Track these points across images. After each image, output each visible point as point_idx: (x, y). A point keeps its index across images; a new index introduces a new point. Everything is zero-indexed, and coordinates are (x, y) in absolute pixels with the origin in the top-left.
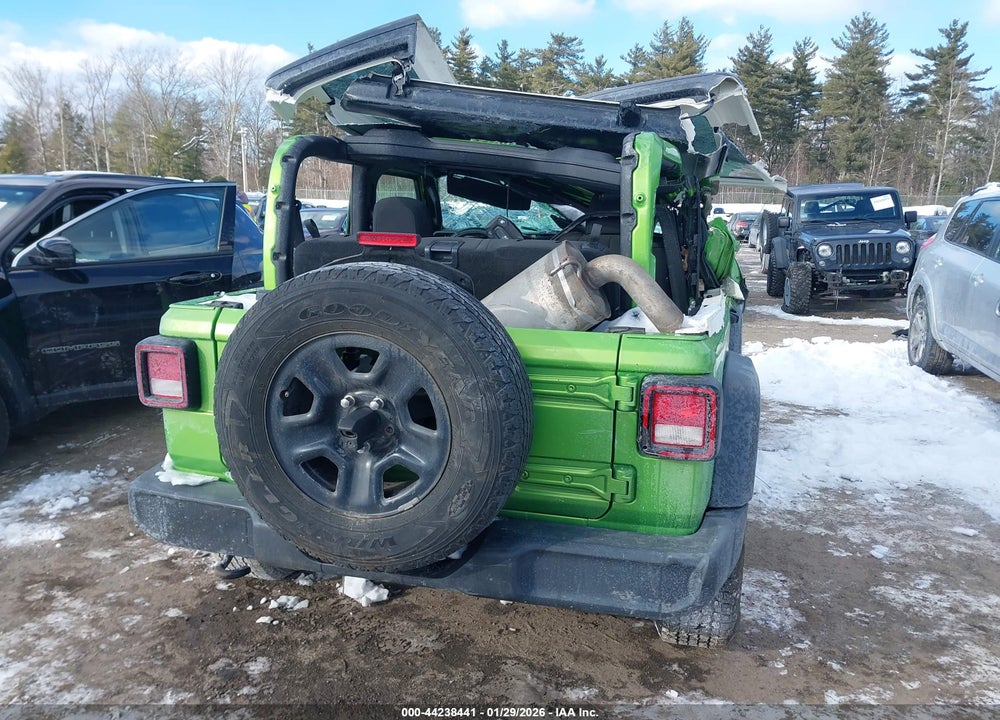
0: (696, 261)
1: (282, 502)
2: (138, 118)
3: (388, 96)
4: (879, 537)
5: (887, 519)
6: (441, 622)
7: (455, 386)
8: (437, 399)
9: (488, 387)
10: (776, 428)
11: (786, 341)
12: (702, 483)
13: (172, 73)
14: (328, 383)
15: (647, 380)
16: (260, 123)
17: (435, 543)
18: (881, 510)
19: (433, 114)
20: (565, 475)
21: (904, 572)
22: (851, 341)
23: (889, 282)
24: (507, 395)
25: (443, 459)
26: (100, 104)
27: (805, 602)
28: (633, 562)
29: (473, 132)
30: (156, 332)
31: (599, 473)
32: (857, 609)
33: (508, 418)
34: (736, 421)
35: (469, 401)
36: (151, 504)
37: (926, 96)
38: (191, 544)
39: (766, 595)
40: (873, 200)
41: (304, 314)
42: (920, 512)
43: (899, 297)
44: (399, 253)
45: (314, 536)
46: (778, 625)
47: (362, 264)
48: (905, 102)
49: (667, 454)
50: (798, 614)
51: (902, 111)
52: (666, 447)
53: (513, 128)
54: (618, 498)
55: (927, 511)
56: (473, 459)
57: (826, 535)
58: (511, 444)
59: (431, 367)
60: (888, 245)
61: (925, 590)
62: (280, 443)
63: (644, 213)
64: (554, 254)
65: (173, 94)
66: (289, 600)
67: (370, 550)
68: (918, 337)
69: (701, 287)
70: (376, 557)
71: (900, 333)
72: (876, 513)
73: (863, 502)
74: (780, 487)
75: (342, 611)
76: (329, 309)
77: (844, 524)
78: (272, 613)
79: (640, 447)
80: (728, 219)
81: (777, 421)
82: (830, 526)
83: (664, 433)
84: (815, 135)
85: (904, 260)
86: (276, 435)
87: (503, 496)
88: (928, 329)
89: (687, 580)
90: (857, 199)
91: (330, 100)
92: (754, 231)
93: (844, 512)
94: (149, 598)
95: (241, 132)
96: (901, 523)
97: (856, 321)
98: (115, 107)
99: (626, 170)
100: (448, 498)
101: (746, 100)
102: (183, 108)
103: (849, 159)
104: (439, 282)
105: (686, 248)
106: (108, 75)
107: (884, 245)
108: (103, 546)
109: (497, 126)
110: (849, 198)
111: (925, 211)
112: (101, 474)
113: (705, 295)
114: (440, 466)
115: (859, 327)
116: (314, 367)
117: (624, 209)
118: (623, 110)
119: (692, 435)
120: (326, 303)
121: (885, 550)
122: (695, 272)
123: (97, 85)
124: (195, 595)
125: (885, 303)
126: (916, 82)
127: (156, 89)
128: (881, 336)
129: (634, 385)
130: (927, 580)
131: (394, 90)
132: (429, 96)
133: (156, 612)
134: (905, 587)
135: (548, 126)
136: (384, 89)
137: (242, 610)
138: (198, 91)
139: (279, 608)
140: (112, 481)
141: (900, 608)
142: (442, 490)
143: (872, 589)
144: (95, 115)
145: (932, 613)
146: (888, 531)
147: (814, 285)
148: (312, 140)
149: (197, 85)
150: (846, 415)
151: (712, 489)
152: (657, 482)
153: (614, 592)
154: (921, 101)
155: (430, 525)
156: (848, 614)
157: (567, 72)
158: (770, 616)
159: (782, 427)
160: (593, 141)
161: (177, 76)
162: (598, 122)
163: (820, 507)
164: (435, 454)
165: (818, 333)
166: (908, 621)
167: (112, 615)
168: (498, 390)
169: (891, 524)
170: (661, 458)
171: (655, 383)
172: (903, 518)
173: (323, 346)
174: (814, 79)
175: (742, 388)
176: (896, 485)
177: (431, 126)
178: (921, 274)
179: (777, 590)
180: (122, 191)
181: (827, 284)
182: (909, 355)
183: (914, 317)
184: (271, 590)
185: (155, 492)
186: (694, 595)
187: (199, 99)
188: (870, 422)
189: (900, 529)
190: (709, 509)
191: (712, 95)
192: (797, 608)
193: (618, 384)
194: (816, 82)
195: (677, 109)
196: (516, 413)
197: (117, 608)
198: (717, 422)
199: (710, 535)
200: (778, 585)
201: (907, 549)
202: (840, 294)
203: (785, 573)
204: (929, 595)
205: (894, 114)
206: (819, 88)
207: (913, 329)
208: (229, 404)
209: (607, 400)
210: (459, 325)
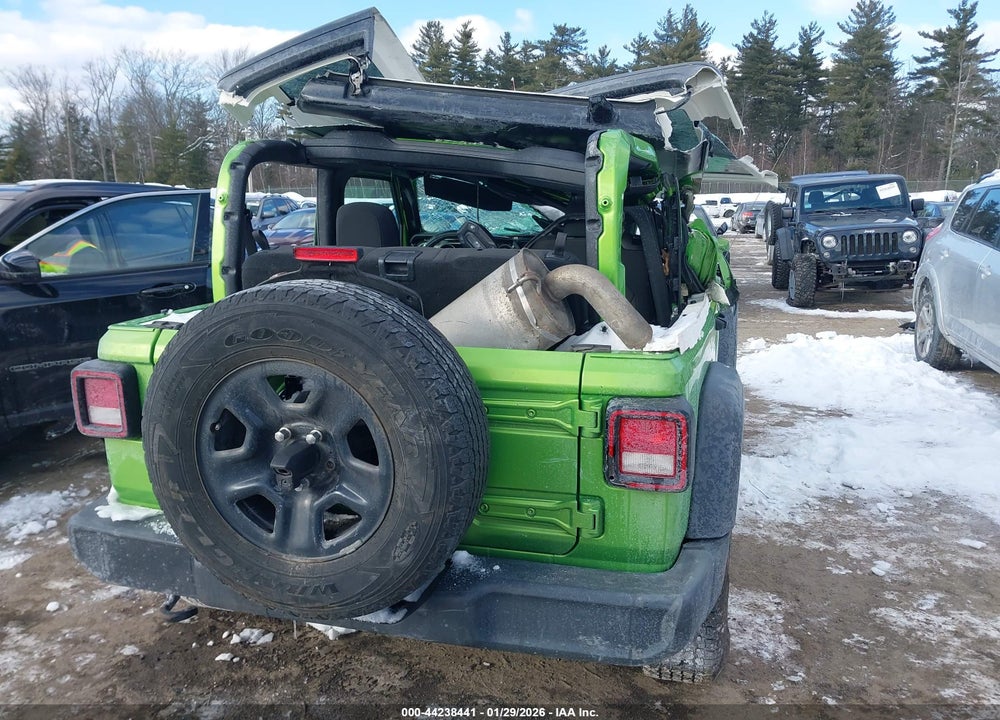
0: (677, 266)
1: (216, 545)
2: (143, 119)
3: (345, 96)
4: (881, 552)
5: (890, 531)
6: (411, 656)
7: (395, 419)
8: (377, 432)
9: (431, 418)
10: (775, 431)
11: (790, 337)
12: (676, 514)
13: (176, 74)
14: (261, 414)
15: (612, 403)
16: (264, 122)
17: (379, 591)
18: (884, 521)
19: (393, 114)
20: (528, 508)
21: (906, 590)
22: (857, 335)
23: (896, 273)
24: (452, 426)
25: (387, 497)
26: (105, 106)
27: (800, 627)
28: (600, 605)
29: (438, 132)
30: (95, 356)
31: (561, 506)
32: (855, 635)
33: (454, 452)
34: (716, 443)
35: (411, 435)
36: (90, 541)
37: (935, 80)
38: (134, 583)
39: (759, 621)
40: (878, 188)
41: (230, 340)
42: (924, 522)
43: (905, 288)
44: (340, 269)
45: (252, 580)
46: (770, 654)
47: (294, 283)
48: (913, 86)
49: (635, 483)
50: (793, 641)
51: (911, 95)
52: (634, 477)
53: (478, 127)
54: (585, 534)
55: (932, 520)
56: (417, 498)
57: (825, 551)
58: (461, 480)
59: (369, 397)
60: (896, 234)
61: (929, 611)
62: (213, 480)
63: (611, 219)
64: (512, 263)
65: (177, 94)
66: (252, 633)
67: (310, 597)
68: (926, 331)
69: (685, 292)
70: (317, 605)
71: (908, 326)
72: (879, 524)
73: (864, 512)
74: (779, 498)
75: (308, 645)
76: (256, 334)
77: (845, 537)
78: (233, 650)
79: (608, 477)
80: (735, 209)
81: (778, 424)
82: (829, 540)
83: (633, 461)
84: (823, 121)
85: (911, 249)
86: (209, 471)
87: (453, 539)
88: (935, 324)
89: (659, 624)
90: (863, 187)
91: (290, 101)
92: (760, 221)
93: (844, 523)
94: (105, 633)
95: (246, 130)
96: (905, 535)
97: (863, 313)
98: (121, 110)
99: (591, 172)
100: (392, 542)
101: (726, 91)
102: (188, 109)
103: (857, 145)
104: (380, 301)
105: (667, 251)
106: (113, 77)
107: (890, 236)
108: (65, 576)
109: (461, 125)
110: (853, 186)
111: (933, 197)
112: (73, 494)
113: (689, 301)
114: (383, 506)
115: (864, 320)
116: (244, 398)
117: (590, 215)
118: (593, 105)
119: (663, 464)
120: (252, 329)
121: (887, 566)
122: (677, 276)
123: (101, 87)
124: (154, 630)
125: (892, 294)
126: (924, 65)
127: (160, 90)
128: (888, 329)
129: (598, 409)
130: (930, 600)
131: (351, 89)
132: (388, 95)
133: (111, 650)
134: (907, 608)
135: (515, 124)
136: (341, 89)
137: (201, 646)
138: (201, 91)
139: (241, 643)
140: (84, 502)
141: (902, 632)
142: (386, 532)
143: (872, 611)
144: (100, 118)
145: (935, 638)
146: (892, 545)
147: (819, 277)
148: (263, 145)
149: (200, 85)
150: (850, 415)
151: (689, 518)
152: (626, 514)
153: (581, 638)
154: (930, 84)
155: (375, 571)
156: (846, 640)
157: (570, 63)
158: (762, 644)
159: (782, 430)
160: (564, 140)
161: (180, 77)
162: (568, 118)
163: (819, 518)
164: (377, 491)
165: (822, 328)
166: (909, 648)
167: (65, 653)
168: (443, 421)
169: (894, 537)
170: (629, 488)
171: (619, 408)
172: (906, 529)
173: (253, 374)
174: (820, 65)
175: (722, 407)
176: (900, 492)
177: (393, 127)
178: (928, 267)
179: (770, 614)
180: (97, 199)
181: (832, 276)
182: (916, 349)
183: (920, 310)
184: (236, 621)
185: (95, 529)
186: (667, 640)
187: (203, 99)
188: (874, 423)
189: (903, 542)
190: (686, 540)
191: (688, 87)
192: (791, 634)
193: (581, 408)
194: (822, 68)
195: (652, 104)
196: (464, 446)
197: (71, 645)
198: (688, 449)
199: (686, 571)
200: (772, 608)
201: (911, 564)
202: (846, 286)
203: (780, 594)
204: (933, 617)
205: (902, 98)
206: (825, 73)
207: (919, 322)
208: (156, 440)
209: (570, 426)
210: (398, 351)
